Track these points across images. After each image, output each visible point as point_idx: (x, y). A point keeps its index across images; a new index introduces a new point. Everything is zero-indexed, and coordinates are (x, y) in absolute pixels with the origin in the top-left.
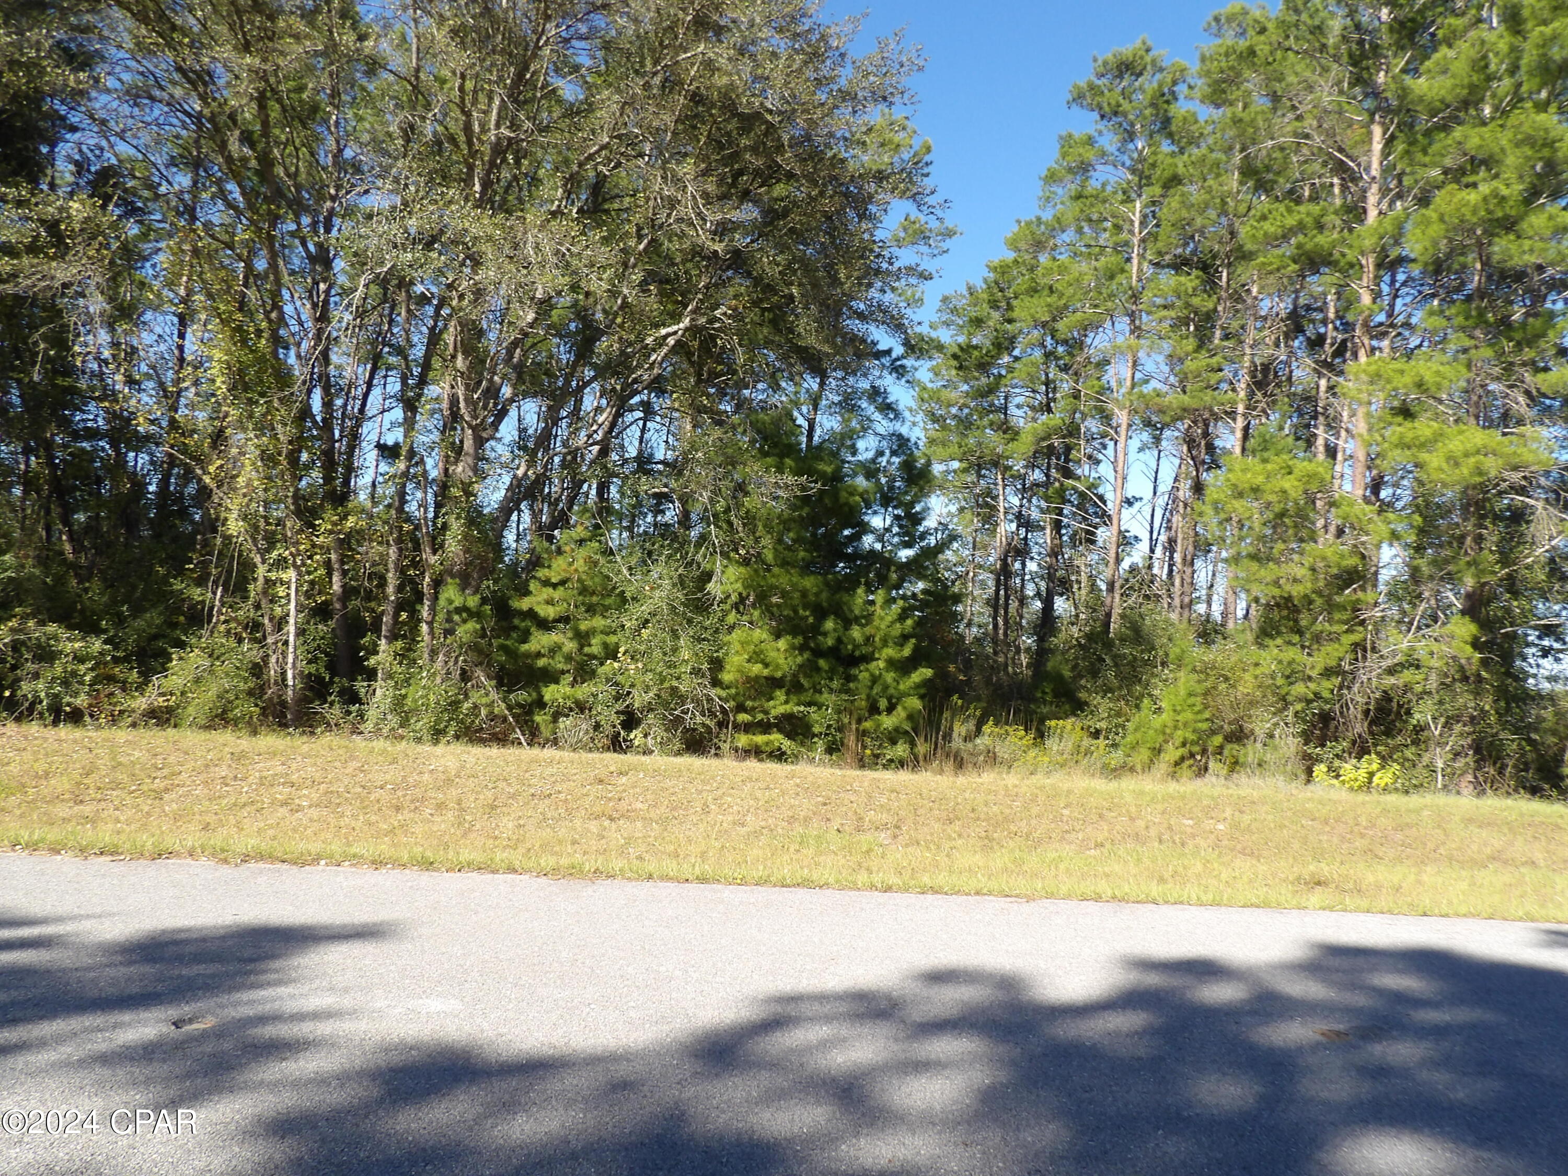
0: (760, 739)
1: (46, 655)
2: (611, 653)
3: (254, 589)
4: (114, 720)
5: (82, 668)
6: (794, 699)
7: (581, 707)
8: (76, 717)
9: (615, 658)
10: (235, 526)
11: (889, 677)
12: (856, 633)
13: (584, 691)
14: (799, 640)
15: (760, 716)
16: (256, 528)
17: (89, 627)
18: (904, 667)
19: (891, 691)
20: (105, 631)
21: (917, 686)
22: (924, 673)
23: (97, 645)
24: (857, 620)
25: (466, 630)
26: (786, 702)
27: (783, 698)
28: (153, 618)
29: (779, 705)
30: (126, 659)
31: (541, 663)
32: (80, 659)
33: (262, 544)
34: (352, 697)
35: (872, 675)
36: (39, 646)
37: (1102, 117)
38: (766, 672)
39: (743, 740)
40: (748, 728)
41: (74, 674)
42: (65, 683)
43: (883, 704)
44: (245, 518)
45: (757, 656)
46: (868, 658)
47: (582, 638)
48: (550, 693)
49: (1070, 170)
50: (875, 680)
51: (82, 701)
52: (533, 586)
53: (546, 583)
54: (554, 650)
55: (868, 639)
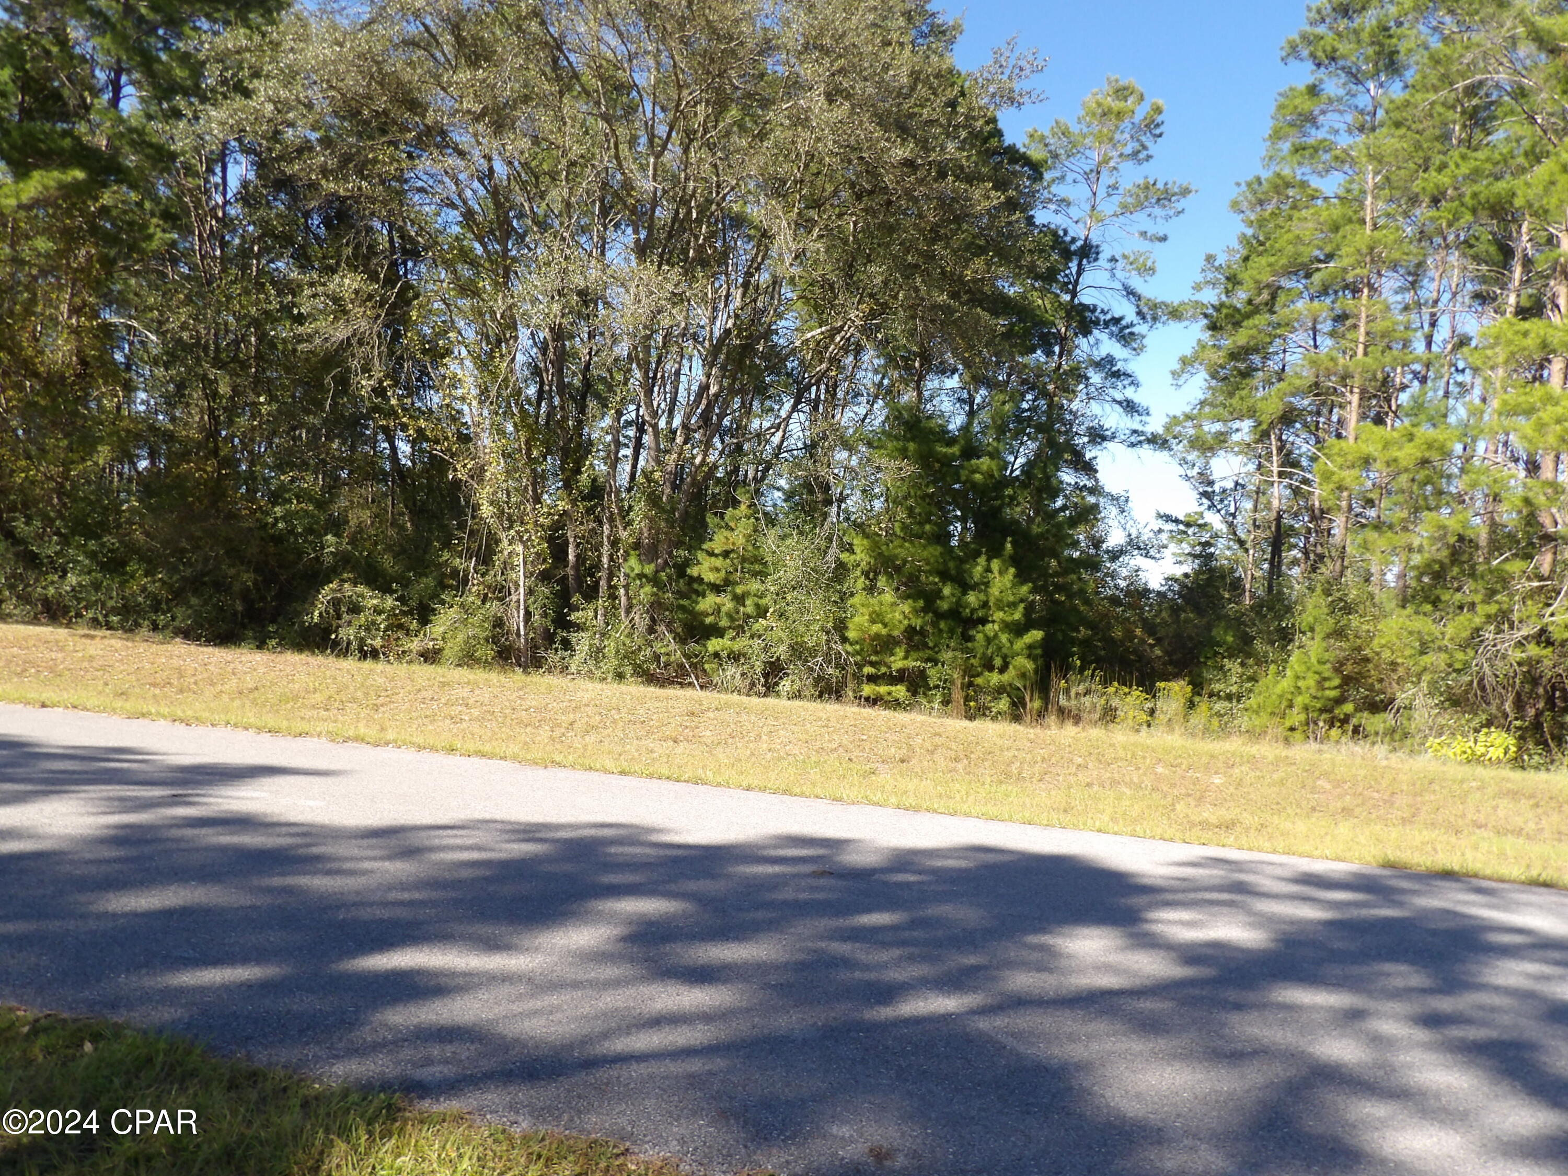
0: (883, 689)
1: (355, 609)
2: (762, 612)
3: (498, 559)
4: (400, 656)
5: (379, 619)
6: (914, 655)
7: (735, 657)
8: (374, 654)
9: (765, 617)
10: (486, 510)
11: (1004, 638)
12: (972, 598)
13: (740, 644)
14: (921, 603)
15: (883, 670)
16: (503, 512)
17: (386, 590)
18: (1018, 630)
19: (1004, 650)
20: (396, 591)
21: (1030, 647)
22: (1036, 635)
23: (389, 602)
24: (974, 587)
25: (646, 592)
26: (906, 658)
27: (902, 654)
28: (429, 582)
29: (898, 661)
30: (410, 613)
31: (709, 620)
32: (378, 611)
33: (506, 524)
34: (567, 645)
35: (986, 636)
36: (351, 602)
37: (1319, 65)
38: (884, 632)
39: (868, 690)
40: (872, 679)
41: (374, 623)
42: (368, 629)
43: (998, 662)
44: (492, 503)
45: (876, 618)
46: (984, 621)
47: (740, 599)
48: (714, 644)
49: (1292, 125)
50: (989, 640)
51: (378, 643)
52: (701, 556)
53: (711, 554)
54: (718, 610)
55: (985, 605)
